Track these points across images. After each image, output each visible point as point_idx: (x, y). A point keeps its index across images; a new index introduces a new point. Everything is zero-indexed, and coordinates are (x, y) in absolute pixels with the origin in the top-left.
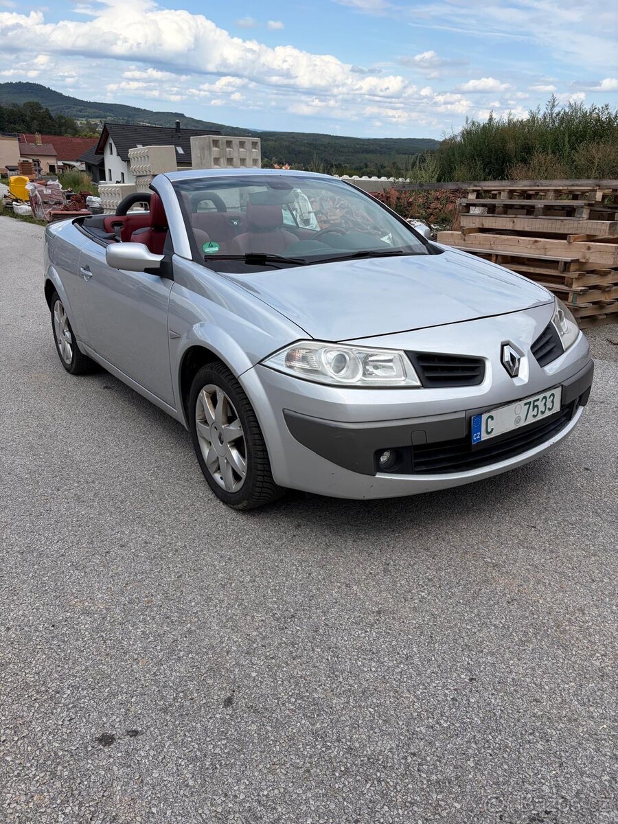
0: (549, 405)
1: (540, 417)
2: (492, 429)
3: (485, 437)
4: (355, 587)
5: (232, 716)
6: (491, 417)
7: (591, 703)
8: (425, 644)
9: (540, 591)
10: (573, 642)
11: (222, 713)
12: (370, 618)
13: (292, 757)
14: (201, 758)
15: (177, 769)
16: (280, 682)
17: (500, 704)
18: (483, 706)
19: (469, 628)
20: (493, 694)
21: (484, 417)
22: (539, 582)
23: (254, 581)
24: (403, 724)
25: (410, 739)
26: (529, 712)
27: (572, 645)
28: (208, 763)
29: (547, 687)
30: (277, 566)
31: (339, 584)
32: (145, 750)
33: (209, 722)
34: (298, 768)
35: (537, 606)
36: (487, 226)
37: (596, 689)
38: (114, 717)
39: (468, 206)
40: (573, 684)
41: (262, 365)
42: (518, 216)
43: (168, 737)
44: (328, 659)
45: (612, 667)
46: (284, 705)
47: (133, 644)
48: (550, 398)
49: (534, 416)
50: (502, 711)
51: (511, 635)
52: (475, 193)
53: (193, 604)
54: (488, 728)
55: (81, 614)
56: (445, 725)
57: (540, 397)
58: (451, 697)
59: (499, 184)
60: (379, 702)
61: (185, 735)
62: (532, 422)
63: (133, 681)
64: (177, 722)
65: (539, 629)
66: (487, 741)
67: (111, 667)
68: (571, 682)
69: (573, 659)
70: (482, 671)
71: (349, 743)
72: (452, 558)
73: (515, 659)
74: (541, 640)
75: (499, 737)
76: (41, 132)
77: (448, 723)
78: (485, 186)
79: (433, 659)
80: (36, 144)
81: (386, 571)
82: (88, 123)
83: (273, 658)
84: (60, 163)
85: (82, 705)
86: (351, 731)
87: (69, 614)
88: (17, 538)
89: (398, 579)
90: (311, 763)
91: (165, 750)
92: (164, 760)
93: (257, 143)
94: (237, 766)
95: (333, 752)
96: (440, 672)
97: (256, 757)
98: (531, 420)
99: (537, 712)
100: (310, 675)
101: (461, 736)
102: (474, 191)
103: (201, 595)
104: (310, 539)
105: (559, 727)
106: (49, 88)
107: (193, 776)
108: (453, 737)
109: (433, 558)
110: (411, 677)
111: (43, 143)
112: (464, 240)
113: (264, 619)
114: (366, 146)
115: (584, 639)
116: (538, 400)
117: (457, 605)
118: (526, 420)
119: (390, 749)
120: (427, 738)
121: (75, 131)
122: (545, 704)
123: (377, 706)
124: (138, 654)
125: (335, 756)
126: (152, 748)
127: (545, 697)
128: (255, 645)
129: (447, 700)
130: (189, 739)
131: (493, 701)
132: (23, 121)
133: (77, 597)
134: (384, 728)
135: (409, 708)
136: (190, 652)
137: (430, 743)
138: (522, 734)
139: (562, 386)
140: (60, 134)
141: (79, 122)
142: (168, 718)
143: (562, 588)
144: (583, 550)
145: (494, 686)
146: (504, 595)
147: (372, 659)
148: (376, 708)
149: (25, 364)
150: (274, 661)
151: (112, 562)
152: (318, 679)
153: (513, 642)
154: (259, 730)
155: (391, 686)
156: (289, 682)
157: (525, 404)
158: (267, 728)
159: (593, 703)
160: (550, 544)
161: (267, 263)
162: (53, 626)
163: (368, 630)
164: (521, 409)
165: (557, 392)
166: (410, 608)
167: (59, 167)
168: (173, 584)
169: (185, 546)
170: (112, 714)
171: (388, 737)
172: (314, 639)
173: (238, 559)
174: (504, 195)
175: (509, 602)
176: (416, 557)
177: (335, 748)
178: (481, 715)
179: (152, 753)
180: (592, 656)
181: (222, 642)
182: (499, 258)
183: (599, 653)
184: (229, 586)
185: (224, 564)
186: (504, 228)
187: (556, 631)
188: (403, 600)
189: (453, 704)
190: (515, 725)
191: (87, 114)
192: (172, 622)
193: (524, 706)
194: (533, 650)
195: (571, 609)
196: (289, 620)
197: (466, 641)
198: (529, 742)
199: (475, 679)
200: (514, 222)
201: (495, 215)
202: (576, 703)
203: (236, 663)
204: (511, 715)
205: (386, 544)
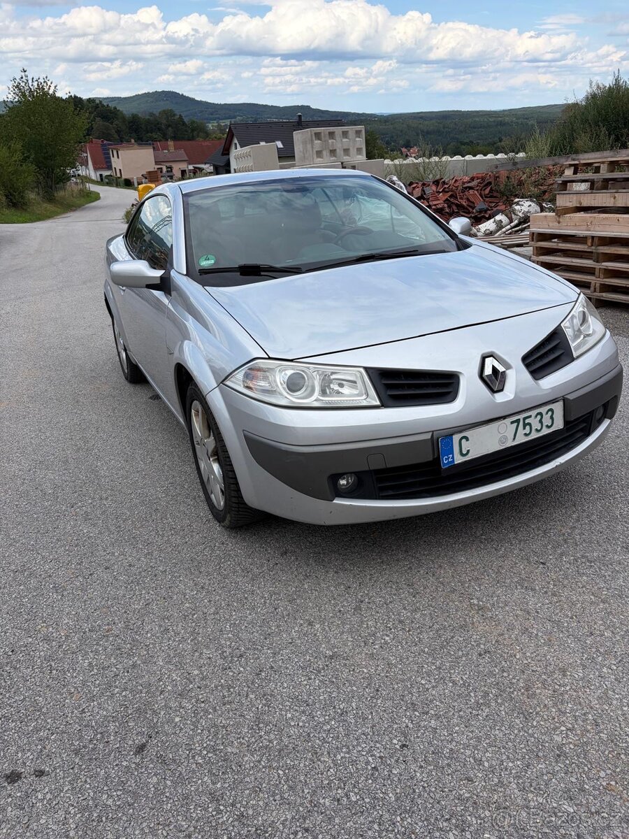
0: (547, 421)
1: (534, 435)
2: (468, 451)
3: (459, 459)
4: (318, 626)
5: (137, 764)
6: (467, 439)
7: (532, 789)
8: (367, 698)
9: (523, 643)
10: (538, 709)
11: (131, 760)
12: (319, 663)
13: (179, 818)
14: (92, 807)
15: (65, 817)
16: (199, 731)
17: (424, 779)
18: (405, 779)
19: (423, 682)
20: (421, 767)
21: (456, 438)
22: (525, 631)
23: (217, 613)
24: (308, 793)
25: (309, 811)
26: (454, 792)
27: (537, 713)
28: (95, 815)
29: (486, 764)
30: (246, 598)
31: (302, 622)
32: (44, 790)
33: (113, 769)
34: (181, 831)
35: (511, 662)
36: (585, 204)
37: (545, 771)
38: (29, 754)
39: (565, 183)
40: (519, 763)
41: (224, 384)
42: (620, 191)
43: (69, 782)
44: (258, 708)
45: (575, 746)
46: (193, 757)
47: (76, 677)
48: (547, 413)
49: (526, 435)
50: (424, 787)
51: (469, 695)
52: (573, 168)
53: (149, 635)
54: (399, 808)
55: (42, 640)
56: (354, 799)
57: (533, 413)
58: (373, 766)
59: (599, 156)
60: (292, 763)
61: (86, 781)
62: (524, 441)
63: (60, 717)
64: (84, 767)
65: (504, 691)
66: (394, 824)
67: (46, 700)
68: (518, 760)
69: (530, 731)
70: (418, 737)
71: (242, 809)
72: (434, 597)
73: (463, 726)
74: (500, 705)
75: (409, 820)
76: (175, 138)
77: (358, 797)
78: (584, 159)
79: (370, 717)
80: (169, 151)
81: (358, 609)
82: (219, 125)
83: (203, 702)
84: (191, 167)
85: (6, 738)
86: (250, 795)
87: (30, 640)
88: (17, 556)
89: (366, 619)
90: (195, 828)
91: (62, 794)
92: (57, 806)
93: (360, 131)
94: (122, 821)
95: (222, 817)
96: (371, 734)
97: (144, 813)
98: (521, 439)
99: (464, 794)
100: (233, 725)
101: (366, 814)
102: (571, 165)
103: (161, 626)
104: (291, 568)
105: (483, 815)
106: (182, 95)
107: (77, 827)
108: (357, 813)
109: (414, 597)
110: (338, 737)
111: (175, 149)
112: (559, 222)
113: (211, 656)
114: (500, 119)
115: (553, 707)
116: (530, 416)
117: (419, 654)
118: (514, 439)
119: (283, 821)
120: (328, 812)
121: (207, 134)
122: (477, 784)
123: (289, 769)
124: (75, 688)
125: (223, 823)
126: (50, 791)
127: (480, 775)
128: (191, 686)
129: (367, 769)
130: (88, 786)
131: (418, 775)
132: (159, 129)
133: (44, 622)
134: (286, 795)
135: (322, 774)
136: (125, 689)
137: (329, 818)
138: (436, 819)
139: (564, 400)
140: (192, 139)
141: (210, 125)
142: (77, 761)
143: (550, 641)
144: (593, 594)
145: (426, 757)
146: (478, 645)
147: (304, 712)
148: (287, 771)
149: (94, 374)
150: (203, 705)
151: (91, 585)
152: (239, 731)
153: (467, 704)
154: (158, 784)
155: (313, 747)
156: (209, 731)
157: (512, 423)
158: (167, 782)
159: (535, 789)
160: (554, 585)
161: (262, 273)
162: (13, 651)
163: (313, 677)
164: (506, 428)
165: (558, 408)
166: (367, 654)
167: (190, 171)
168: (139, 612)
169: (165, 571)
170: (29, 750)
171: (287, 806)
172: (252, 683)
173: (210, 588)
174: (604, 168)
175: (480, 655)
176: (395, 595)
177: (226, 813)
178: (398, 791)
179: (49, 796)
180: (555, 729)
181: (160, 680)
182: (596, 240)
183: (565, 726)
184: (190, 617)
185: (195, 592)
186: (604, 205)
187: (523, 694)
188: (363, 644)
189: (372, 775)
190: (433, 807)
191: (218, 116)
192: (121, 654)
193: (452, 784)
194: (487, 716)
195: (550, 668)
196: (236, 659)
197: (414, 698)
198: (441, 829)
199: (407, 746)
200: (615, 198)
201: (594, 191)
202: (515, 786)
203: (165, 706)
204: (431, 794)
205: (369, 577)
